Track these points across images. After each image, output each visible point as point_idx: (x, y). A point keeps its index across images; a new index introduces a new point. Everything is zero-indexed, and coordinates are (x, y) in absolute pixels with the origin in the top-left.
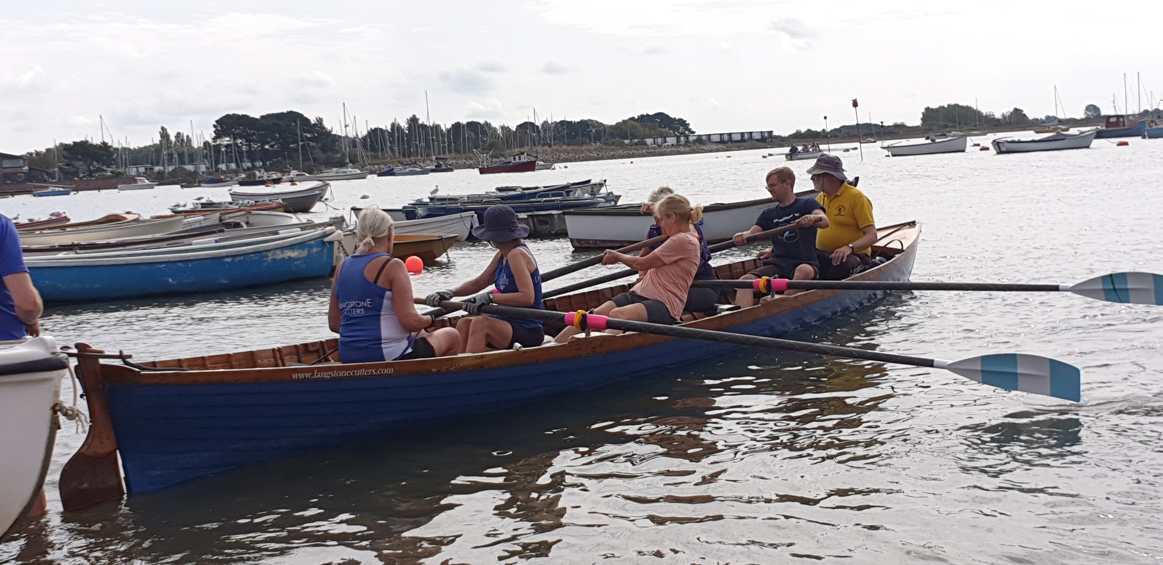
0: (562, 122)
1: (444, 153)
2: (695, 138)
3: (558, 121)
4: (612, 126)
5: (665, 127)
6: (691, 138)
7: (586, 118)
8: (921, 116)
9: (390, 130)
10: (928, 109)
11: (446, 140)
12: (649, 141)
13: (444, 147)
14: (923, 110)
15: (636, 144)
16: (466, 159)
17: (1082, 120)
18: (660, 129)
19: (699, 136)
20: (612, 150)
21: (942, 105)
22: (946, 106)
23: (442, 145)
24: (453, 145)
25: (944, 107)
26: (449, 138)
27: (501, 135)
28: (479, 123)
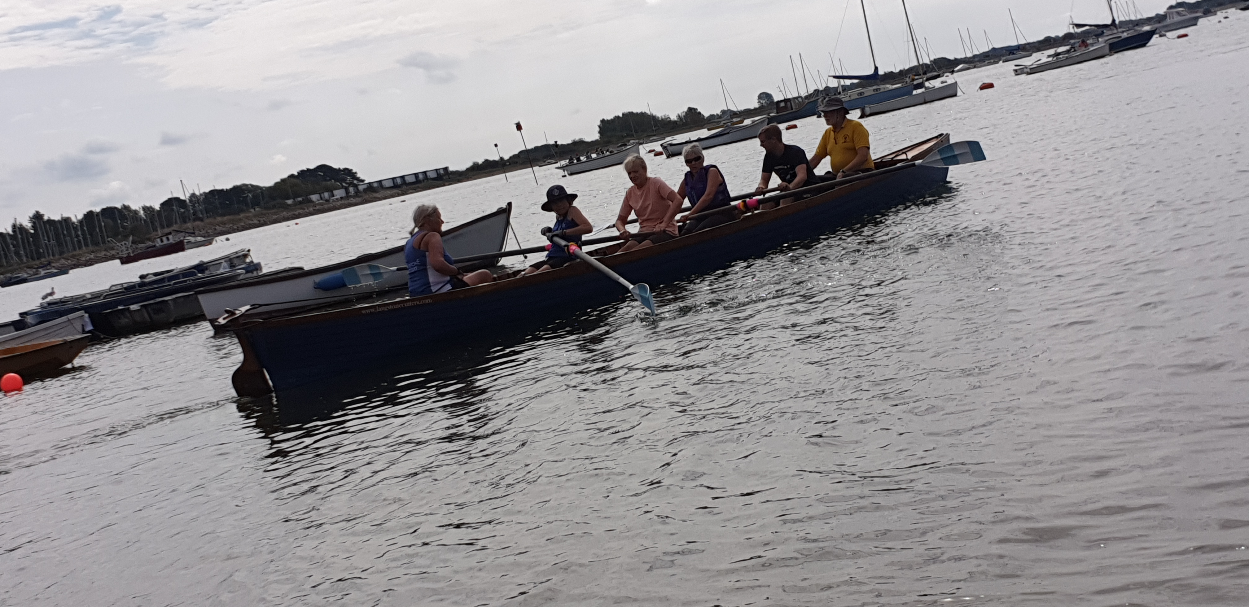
0: (213, 192)
1: (80, 248)
2: (365, 186)
3: (207, 191)
4: (270, 188)
5: (330, 180)
6: (361, 188)
7: (238, 183)
8: (598, 129)
9: (11, 233)
10: (603, 121)
11: (79, 233)
12: (314, 197)
13: (79, 241)
14: (599, 123)
15: (300, 202)
16: (106, 250)
17: (755, 109)
18: (324, 183)
19: (369, 183)
20: (275, 214)
21: (617, 115)
22: (621, 115)
23: (76, 239)
24: (88, 236)
25: (618, 117)
26: (83, 230)
27: (143, 216)
28: (116, 208)
